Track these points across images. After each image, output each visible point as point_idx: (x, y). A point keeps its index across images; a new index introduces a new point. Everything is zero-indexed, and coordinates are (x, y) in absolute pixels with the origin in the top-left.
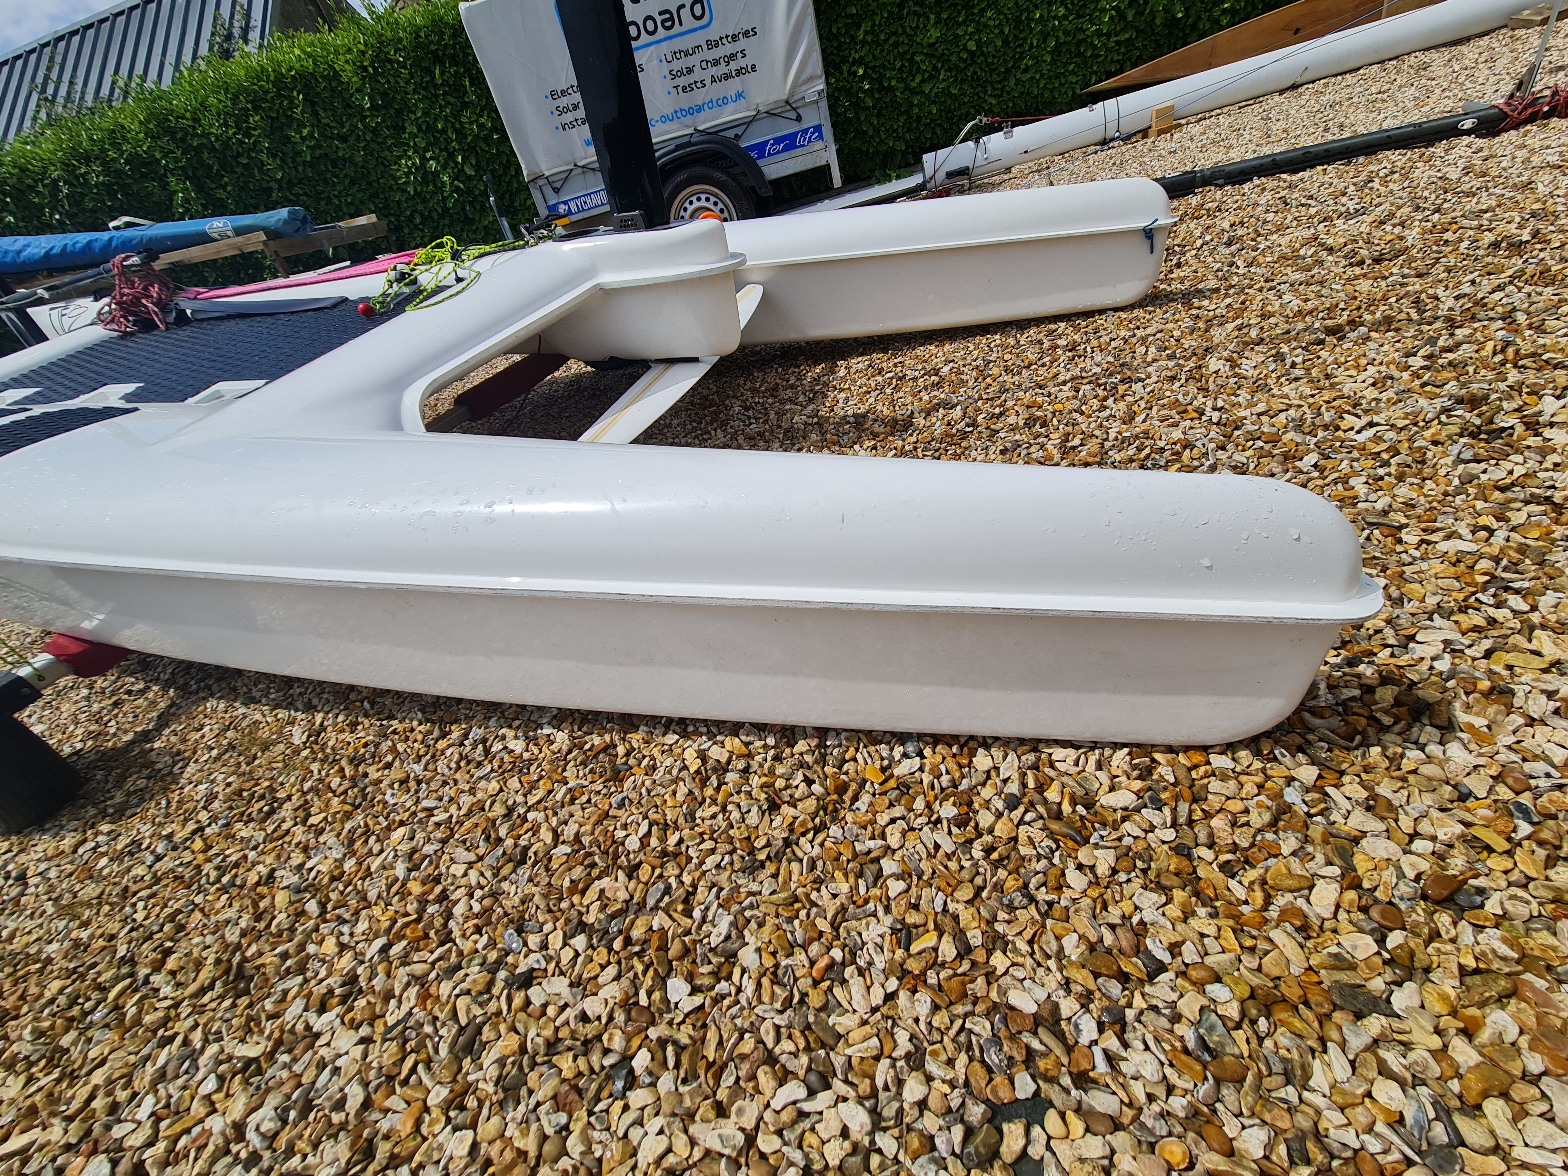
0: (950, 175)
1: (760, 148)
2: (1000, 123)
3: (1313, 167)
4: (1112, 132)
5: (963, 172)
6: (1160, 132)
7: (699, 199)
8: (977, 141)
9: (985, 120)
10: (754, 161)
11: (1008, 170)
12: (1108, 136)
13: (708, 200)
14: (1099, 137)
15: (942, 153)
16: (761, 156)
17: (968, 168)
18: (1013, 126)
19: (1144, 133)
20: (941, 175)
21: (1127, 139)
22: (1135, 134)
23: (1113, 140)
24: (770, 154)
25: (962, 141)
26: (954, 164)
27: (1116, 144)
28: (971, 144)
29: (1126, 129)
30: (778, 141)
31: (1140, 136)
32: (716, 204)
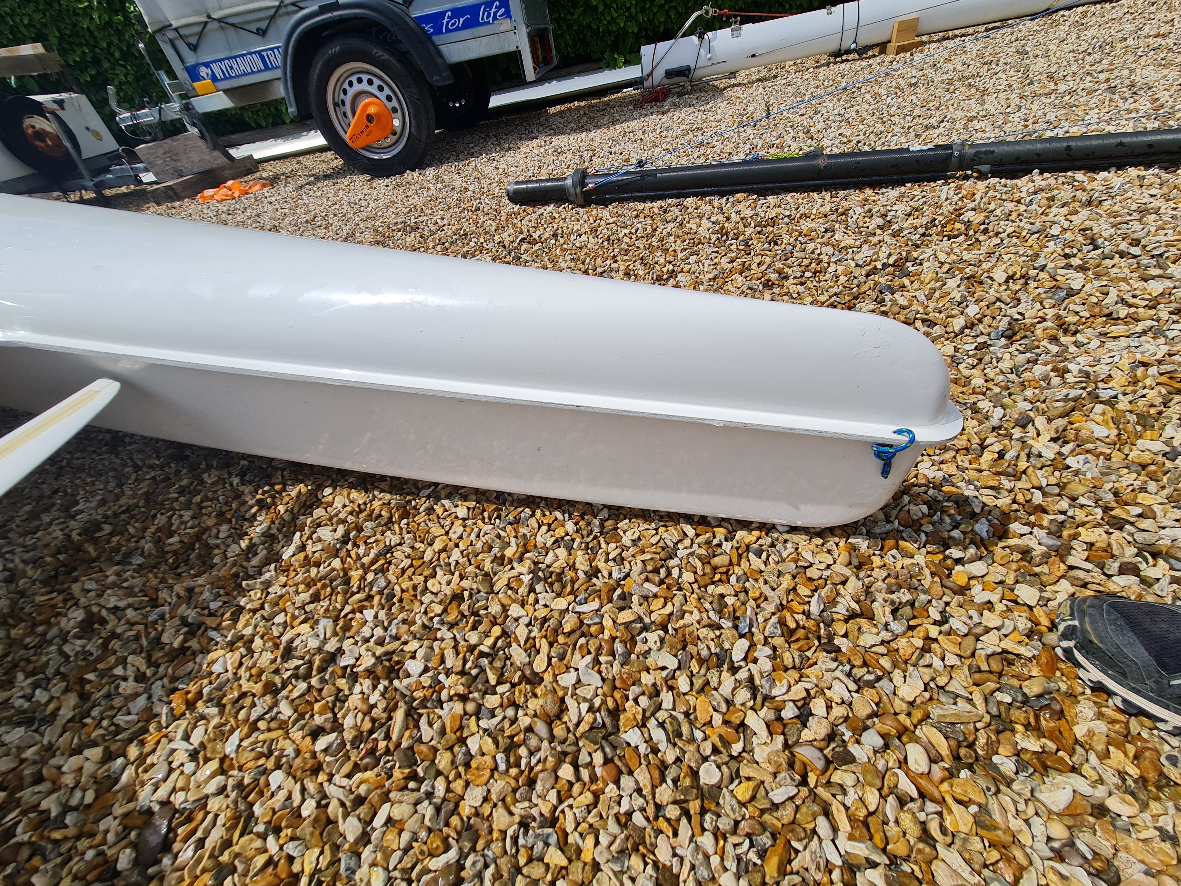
0: (669, 74)
1: (436, 18)
2: (729, 17)
3: (1120, 167)
4: (848, 43)
5: (683, 72)
6: (901, 50)
7: (360, 81)
8: (701, 37)
9: (711, 11)
10: (429, 37)
11: (733, 74)
12: (844, 47)
13: (370, 82)
14: (834, 47)
15: (663, 46)
16: (438, 31)
17: (688, 68)
18: (742, 23)
19: (882, 47)
20: (659, 74)
21: (862, 51)
22: (871, 47)
23: (849, 52)
24: (448, 31)
25: (684, 36)
26: (674, 62)
27: (851, 57)
28: (694, 38)
29: (864, 40)
30: (457, 13)
31: (876, 51)
32: (381, 89)
